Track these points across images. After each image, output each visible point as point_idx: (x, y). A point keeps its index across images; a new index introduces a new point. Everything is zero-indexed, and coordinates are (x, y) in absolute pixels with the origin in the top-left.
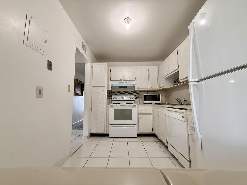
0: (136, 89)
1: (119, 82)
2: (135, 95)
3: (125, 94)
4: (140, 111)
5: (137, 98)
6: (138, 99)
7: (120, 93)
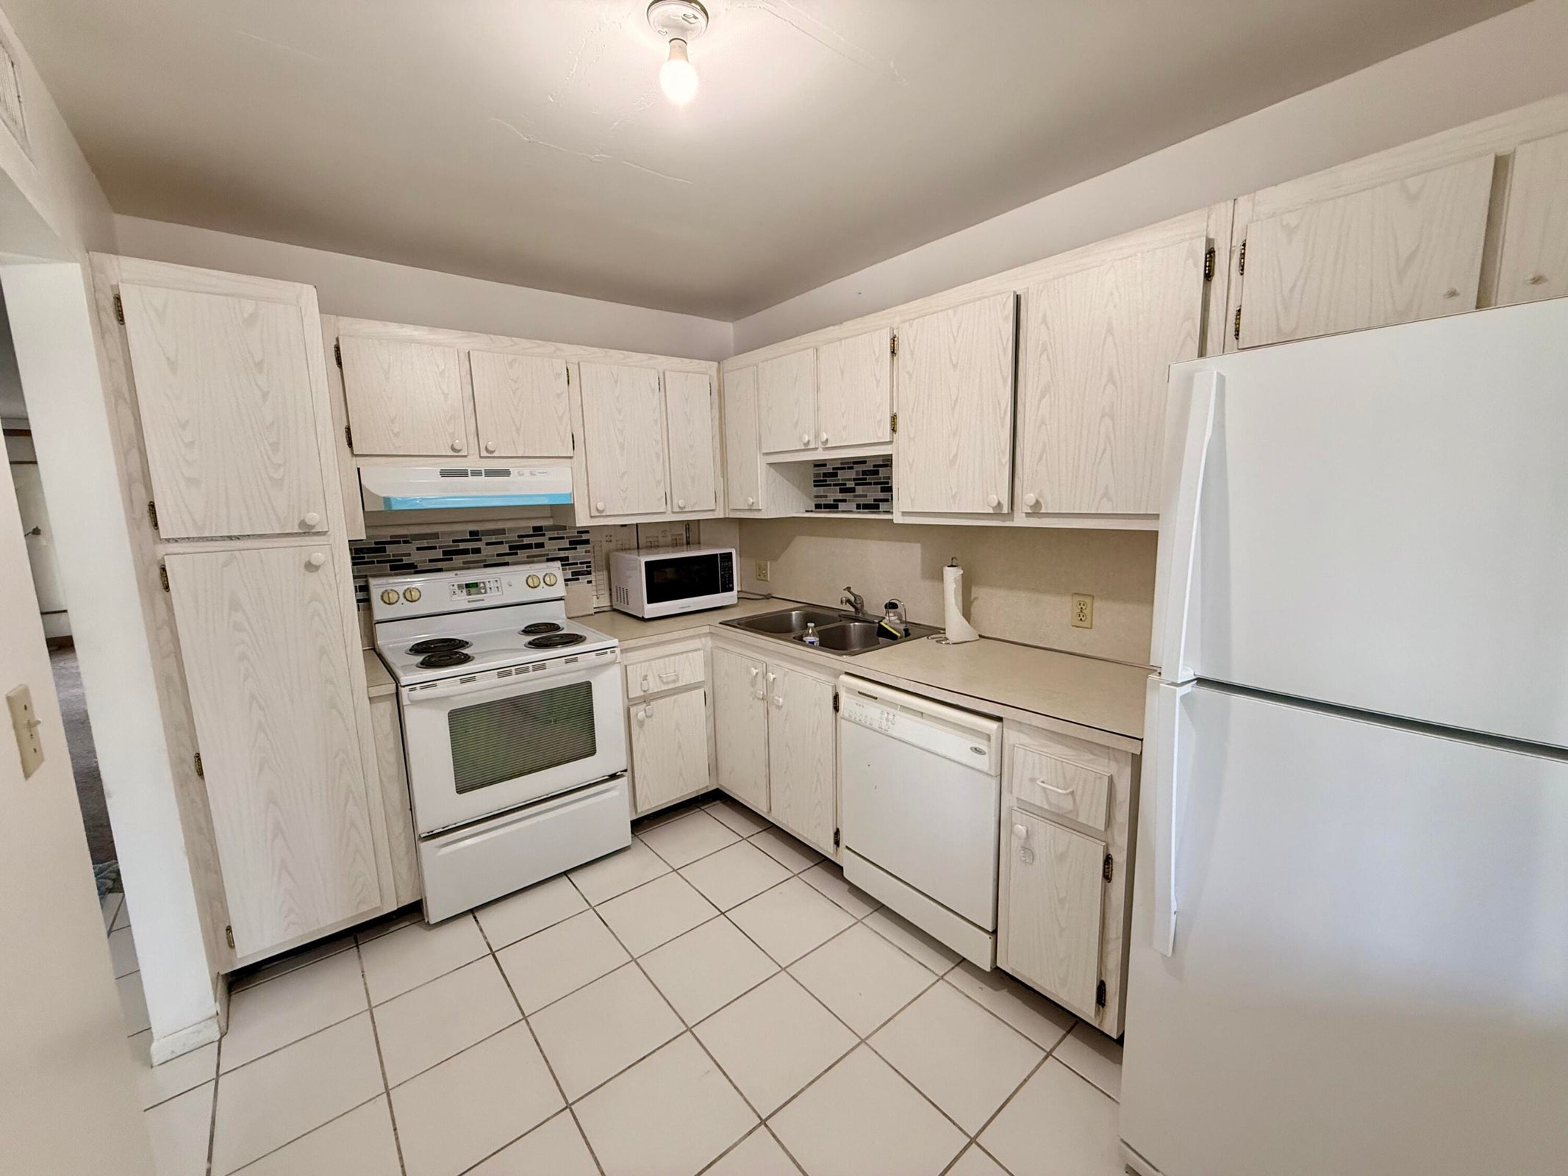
0: (582, 520)
1: (445, 473)
2: (562, 554)
3: (488, 552)
4: (639, 680)
5: (576, 576)
6: (583, 579)
7: (438, 554)
